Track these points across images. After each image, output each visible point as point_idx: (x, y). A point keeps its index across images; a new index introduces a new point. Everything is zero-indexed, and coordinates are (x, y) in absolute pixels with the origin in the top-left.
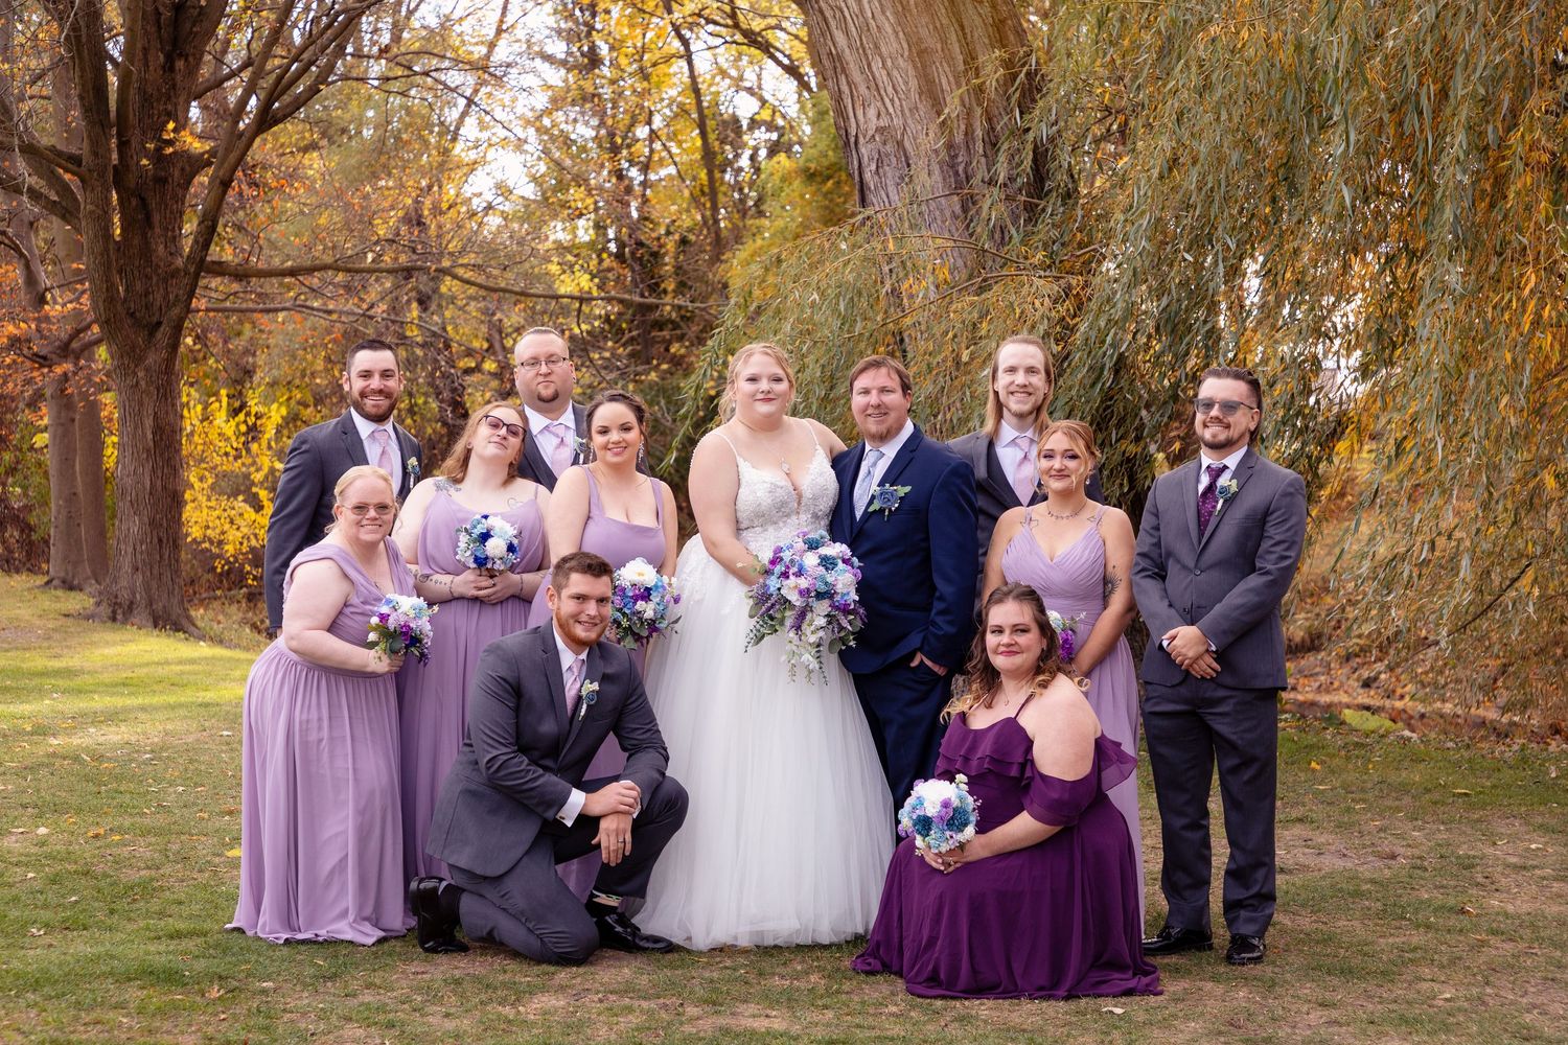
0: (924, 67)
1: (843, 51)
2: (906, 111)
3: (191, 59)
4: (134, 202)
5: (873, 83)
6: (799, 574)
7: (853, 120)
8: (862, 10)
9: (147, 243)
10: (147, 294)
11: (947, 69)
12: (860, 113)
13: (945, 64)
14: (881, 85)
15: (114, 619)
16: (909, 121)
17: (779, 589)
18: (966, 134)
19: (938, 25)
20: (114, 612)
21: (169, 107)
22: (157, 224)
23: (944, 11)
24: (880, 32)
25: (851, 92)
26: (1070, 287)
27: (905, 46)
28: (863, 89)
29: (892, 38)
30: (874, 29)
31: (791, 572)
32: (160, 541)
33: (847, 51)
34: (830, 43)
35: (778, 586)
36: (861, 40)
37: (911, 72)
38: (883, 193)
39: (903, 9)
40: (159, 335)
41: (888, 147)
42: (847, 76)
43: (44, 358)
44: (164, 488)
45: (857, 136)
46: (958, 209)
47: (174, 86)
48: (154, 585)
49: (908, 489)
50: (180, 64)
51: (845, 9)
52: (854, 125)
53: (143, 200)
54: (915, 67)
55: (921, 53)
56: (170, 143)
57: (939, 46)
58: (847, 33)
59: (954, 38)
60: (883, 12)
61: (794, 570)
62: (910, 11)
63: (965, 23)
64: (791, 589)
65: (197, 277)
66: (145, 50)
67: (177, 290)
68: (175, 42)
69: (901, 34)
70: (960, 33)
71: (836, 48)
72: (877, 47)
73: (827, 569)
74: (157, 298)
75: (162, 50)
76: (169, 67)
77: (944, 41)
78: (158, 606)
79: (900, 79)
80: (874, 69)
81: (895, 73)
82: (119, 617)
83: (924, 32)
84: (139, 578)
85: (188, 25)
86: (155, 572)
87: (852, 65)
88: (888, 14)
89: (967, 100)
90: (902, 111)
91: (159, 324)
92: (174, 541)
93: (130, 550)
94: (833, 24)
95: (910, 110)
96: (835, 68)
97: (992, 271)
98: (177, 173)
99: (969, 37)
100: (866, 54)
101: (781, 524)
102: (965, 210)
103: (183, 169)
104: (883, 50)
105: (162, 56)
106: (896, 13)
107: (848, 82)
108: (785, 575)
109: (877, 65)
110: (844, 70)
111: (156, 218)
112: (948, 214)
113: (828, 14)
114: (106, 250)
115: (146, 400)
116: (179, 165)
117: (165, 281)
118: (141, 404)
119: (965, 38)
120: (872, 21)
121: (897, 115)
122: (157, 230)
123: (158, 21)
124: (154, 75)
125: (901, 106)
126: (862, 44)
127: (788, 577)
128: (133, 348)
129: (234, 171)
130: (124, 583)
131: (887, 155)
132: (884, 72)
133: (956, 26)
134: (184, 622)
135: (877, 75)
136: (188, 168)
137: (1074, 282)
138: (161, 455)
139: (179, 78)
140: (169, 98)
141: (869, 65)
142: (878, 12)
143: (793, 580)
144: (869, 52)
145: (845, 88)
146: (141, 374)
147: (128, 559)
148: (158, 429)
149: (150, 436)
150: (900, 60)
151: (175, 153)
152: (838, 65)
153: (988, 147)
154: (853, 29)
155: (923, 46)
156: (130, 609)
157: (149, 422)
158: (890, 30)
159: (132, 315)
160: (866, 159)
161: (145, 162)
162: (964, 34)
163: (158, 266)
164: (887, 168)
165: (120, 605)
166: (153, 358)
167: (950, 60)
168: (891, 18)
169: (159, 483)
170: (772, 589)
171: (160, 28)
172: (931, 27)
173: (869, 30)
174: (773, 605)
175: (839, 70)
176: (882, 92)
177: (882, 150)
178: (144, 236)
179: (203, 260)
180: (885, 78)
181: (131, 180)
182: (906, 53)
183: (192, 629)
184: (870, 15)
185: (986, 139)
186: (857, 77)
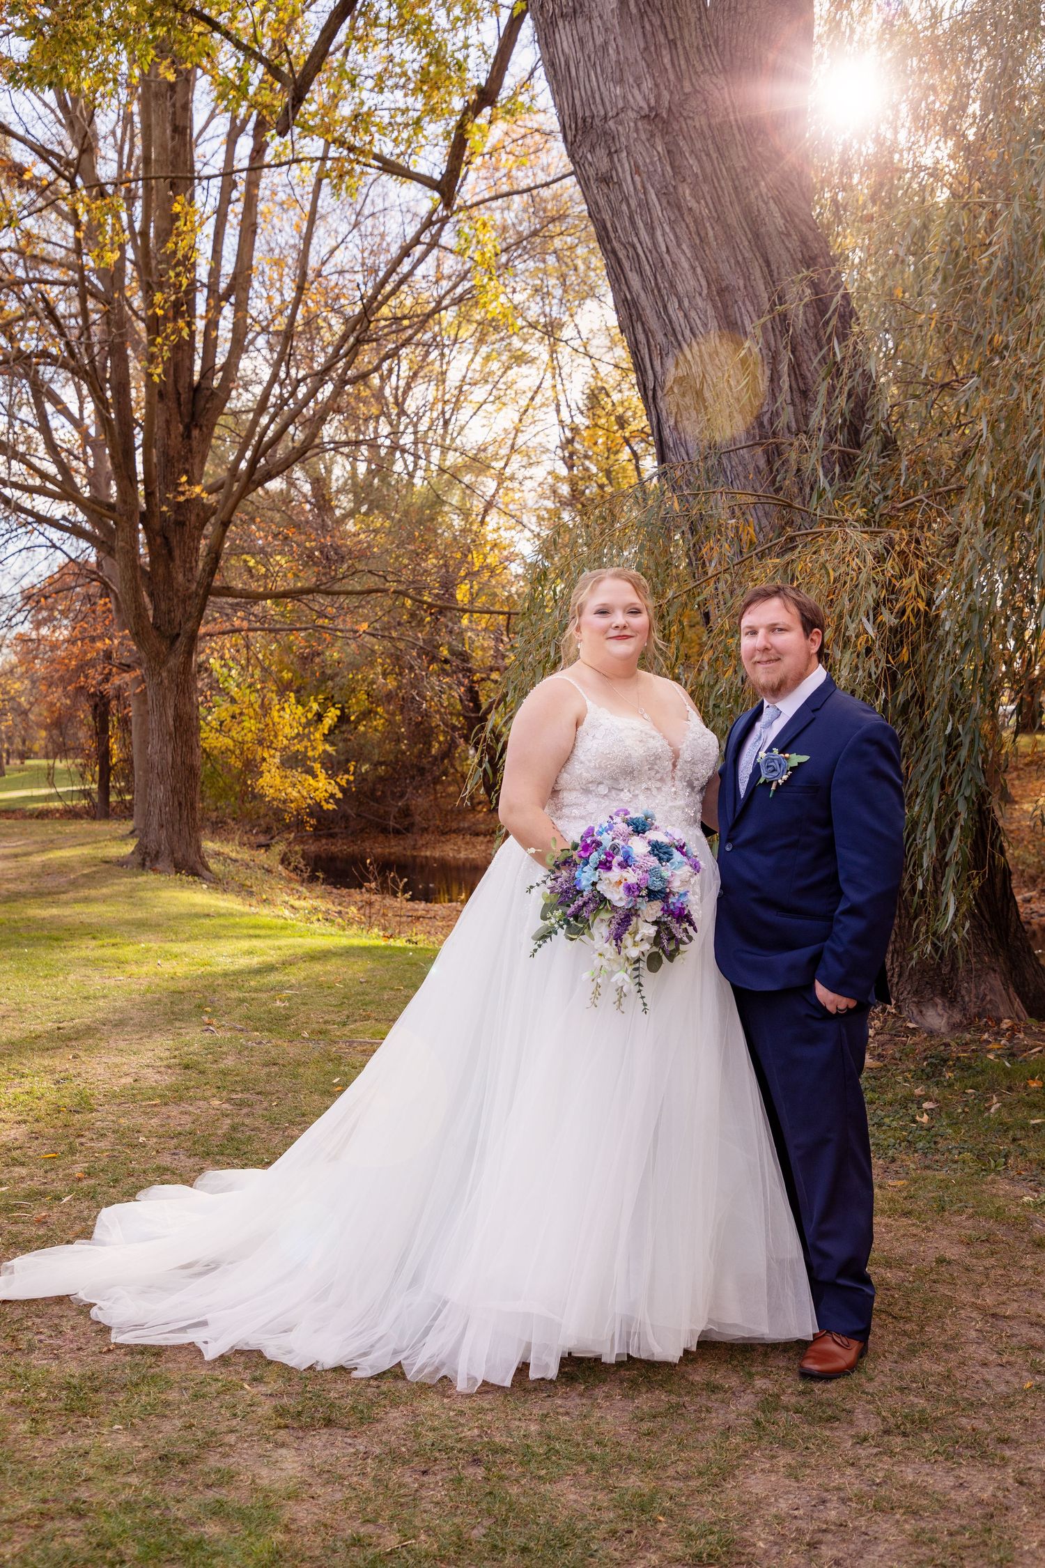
0: (725, 307)
1: (638, 296)
2: (706, 357)
3: (204, 429)
4: (159, 540)
5: (669, 328)
6: (625, 865)
7: (650, 372)
8: (655, 244)
9: (170, 573)
10: (170, 612)
11: (751, 309)
12: (657, 363)
13: (748, 303)
14: (678, 329)
15: (143, 865)
16: (709, 368)
17: (594, 884)
18: (772, 380)
19: (740, 259)
20: (144, 859)
21: (187, 466)
22: (177, 557)
23: (746, 243)
24: (675, 268)
25: (648, 341)
26: (891, 542)
27: (704, 283)
28: (660, 337)
29: (689, 274)
30: (669, 266)
31: (615, 862)
32: (180, 804)
33: (643, 295)
34: (624, 288)
35: (595, 879)
36: (656, 279)
37: (711, 312)
38: (682, 450)
39: (701, 241)
40: (178, 644)
41: (687, 399)
42: (643, 324)
43: (128, 666)
44: (183, 763)
45: (654, 390)
46: (762, 463)
47: (191, 451)
48: (175, 838)
49: (805, 758)
50: (196, 433)
51: (638, 245)
52: (651, 377)
53: (166, 538)
54: (715, 307)
55: (721, 292)
56: (183, 493)
57: (741, 283)
58: (641, 273)
59: (758, 274)
60: (679, 245)
61: (619, 858)
62: (708, 244)
63: (771, 258)
64: (613, 883)
65: (205, 598)
66: (168, 422)
67: (192, 609)
68: (193, 416)
69: (699, 270)
70: (765, 269)
71: (630, 292)
72: (672, 285)
73: (660, 859)
74: (178, 615)
75: (181, 422)
76: (187, 435)
77: (747, 278)
78: (179, 855)
79: (698, 321)
80: (671, 312)
81: (693, 314)
82: (148, 864)
83: (725, 268)
84: (163, 834)
85: (202, 403)
86: (176, 828)
87: (648, 311)
88: (684, 247)
89: (773, 342)
90: (701, 356)
91: (178, 635)
92: (192, 804)
93: (157, 811)
94: (626, 264)
95: (710, 355)
96: (631, 316)
97: (799, 529)
98: (193, 518)
99: (775, 274)
100: (661, 296)
101: (655, 792)
102: (769, 462)
103: (198, 515)
104: (680, 288)
105: (181, 427)
106: (693, 247)
107: (644, 330)
108: (605, 865)
109: (673, 306)
110: (640, 317)
111: (177, 553)
112: (751, 468)
113: (622, 254)
114: (134, 577)
115: (168, 695)
116: (195, 512)
117: (184, 602)
118: (164, 698)
119: (772, 276)
120: (666, 256)
121: (696, 363)
122: (178, 562)
123: (179, 399)
124: (175, 441)
125: (700, 351)
126: (657, 284)
127: (609, 869)
128: (158, 654)
129: (231, 513)
130: (152, 837)
131: (687, 408)
132: (681, 314)
133: (761, 261)
134: (199, 867)
135: (674, 318)
136: (202, 514)
137: (897, 537)
138: (181, 737)
139: (194, 444)
140: (187, 460)
141: (665, 307)
142: (672, 245)
143: (616, 873)
144: (664, 292)
145: (641, 337)
146: (164, 674)
147: (156, 818)
148: (178, 717)
149: (171, 723)
150: (698, 299)
151: (187, 501)
152: (633, 311)
153: (797, 395)
154: (647, 267)
155: (724, 285)
156: (157, 856)
157: (170, 712)
158: (686, 265)
159: (158, 629)
160: (664, 413)
161: (165, 508)
162: (771, 272)
163: (178, 590)
164: (686, 423)
165: (149, 854)
166: (173, 662)
167: (754, 297)
168: (687, 251)
169: (179, 759)
170: (584, 883)
171: (179, 405)
172: (732, 261)
173: (663, 266)
174: (585, 904)
175: (634, 318)
176: (680, 338)
177: (681, 402)
178: (167, 566)
179: (209, 585)
180: (682, 320)
181: (156, 524)
182: (705, 292)
183: (206, 873)
184: (664, 249)
185: (795, 386)
186: (654, 323)
